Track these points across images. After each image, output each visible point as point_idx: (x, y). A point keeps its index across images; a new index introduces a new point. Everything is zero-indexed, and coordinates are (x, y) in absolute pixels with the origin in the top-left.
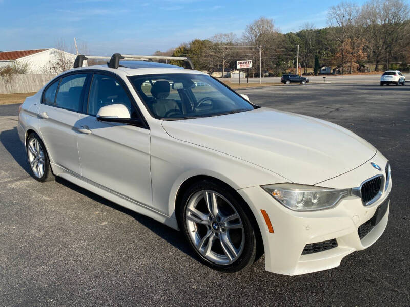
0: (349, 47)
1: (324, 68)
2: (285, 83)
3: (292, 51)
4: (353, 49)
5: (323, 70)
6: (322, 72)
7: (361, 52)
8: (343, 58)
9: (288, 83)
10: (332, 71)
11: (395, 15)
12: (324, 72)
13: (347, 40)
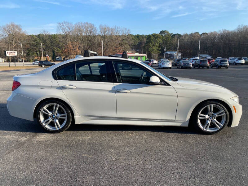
0: (71, 46)
1: (58, 57)
2: (41, 66)
3: (35, 46)
4: (73, 47)
5: (58, 58)
6: (57, 59)
7: (78, 49)
8: (69, 52)
9: (43, 66)
10: (63, 59)
11: (91, 32)
12: (58, 59)
13: (69, 42)
